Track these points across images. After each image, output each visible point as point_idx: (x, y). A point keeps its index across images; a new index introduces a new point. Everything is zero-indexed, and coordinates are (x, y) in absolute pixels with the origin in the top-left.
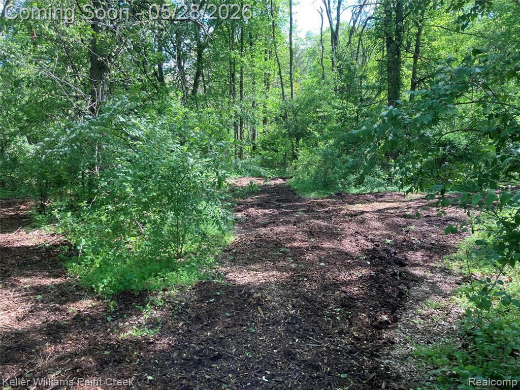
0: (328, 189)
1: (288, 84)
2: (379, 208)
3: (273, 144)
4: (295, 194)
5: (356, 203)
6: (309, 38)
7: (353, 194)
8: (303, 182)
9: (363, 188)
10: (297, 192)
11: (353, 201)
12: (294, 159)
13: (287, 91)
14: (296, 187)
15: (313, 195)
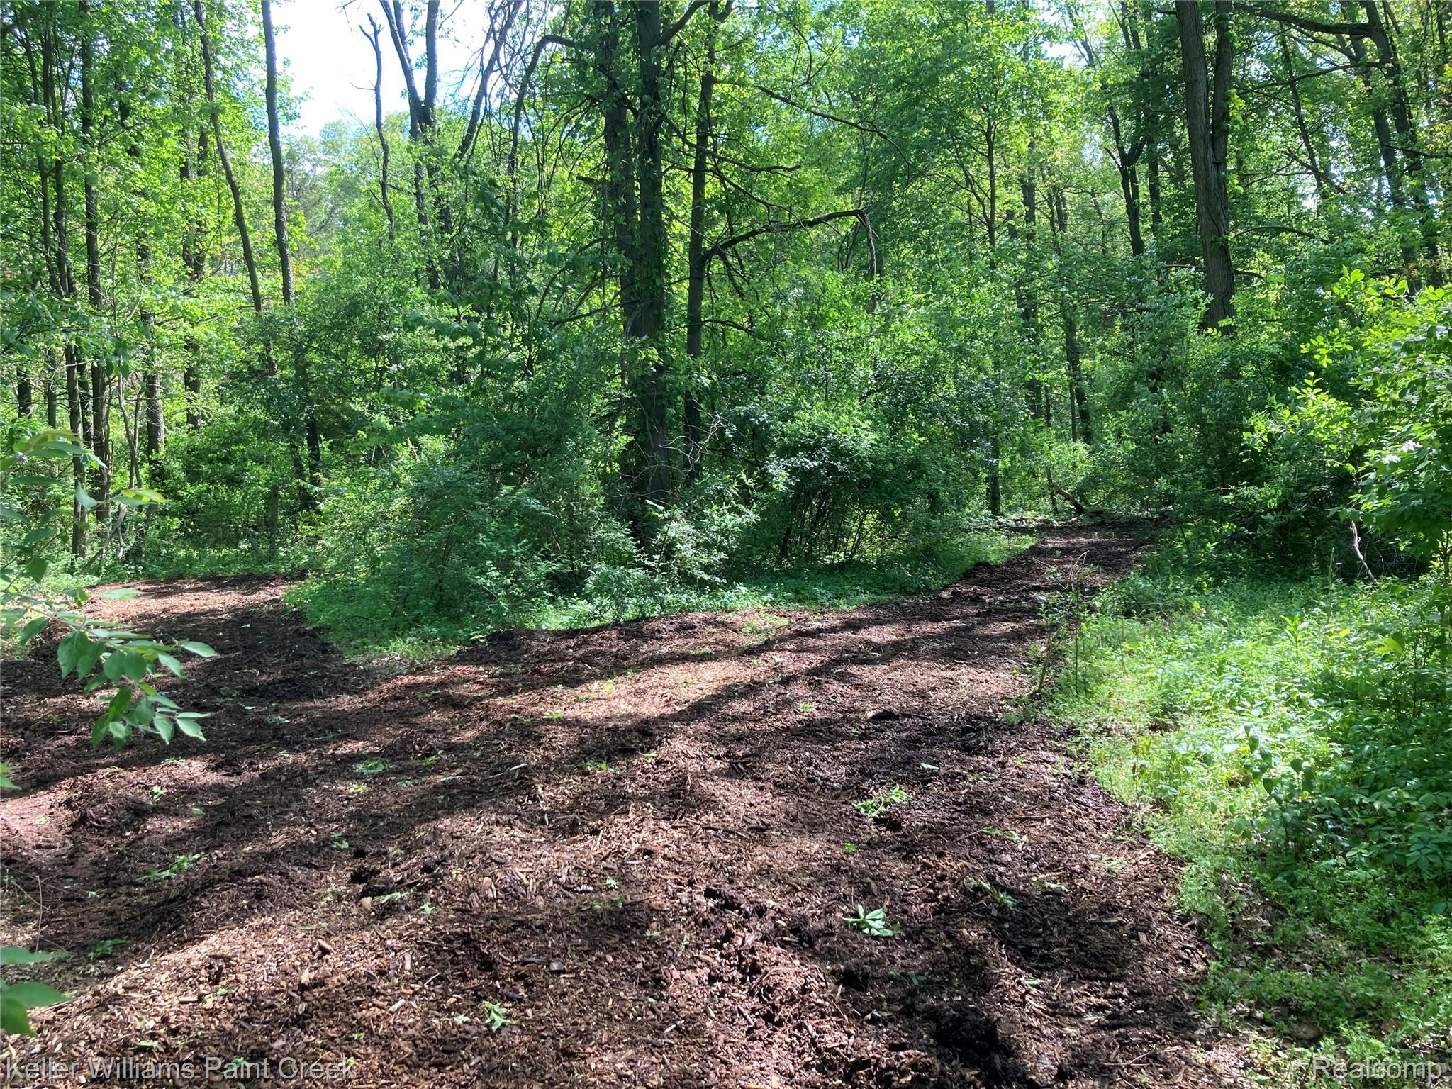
0: (456, 619)
1: (273, 257)
2: (692, 695)
3: (226, 461)
4: (325, 648)
5: (593, 677)
6: (331, 145)
7: (557, 634)
8: (351, 594)
9: (583, 607)
10: (331, 638)
11: (576, 670)
12: (304, 506)
13: (269, 283)
14: (322, 619)
15: (400, 650)
